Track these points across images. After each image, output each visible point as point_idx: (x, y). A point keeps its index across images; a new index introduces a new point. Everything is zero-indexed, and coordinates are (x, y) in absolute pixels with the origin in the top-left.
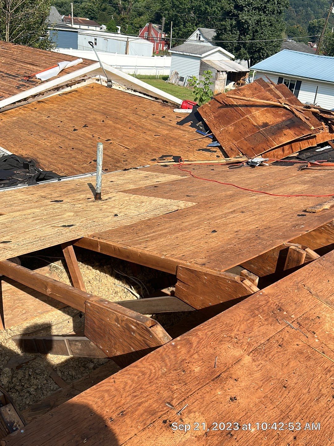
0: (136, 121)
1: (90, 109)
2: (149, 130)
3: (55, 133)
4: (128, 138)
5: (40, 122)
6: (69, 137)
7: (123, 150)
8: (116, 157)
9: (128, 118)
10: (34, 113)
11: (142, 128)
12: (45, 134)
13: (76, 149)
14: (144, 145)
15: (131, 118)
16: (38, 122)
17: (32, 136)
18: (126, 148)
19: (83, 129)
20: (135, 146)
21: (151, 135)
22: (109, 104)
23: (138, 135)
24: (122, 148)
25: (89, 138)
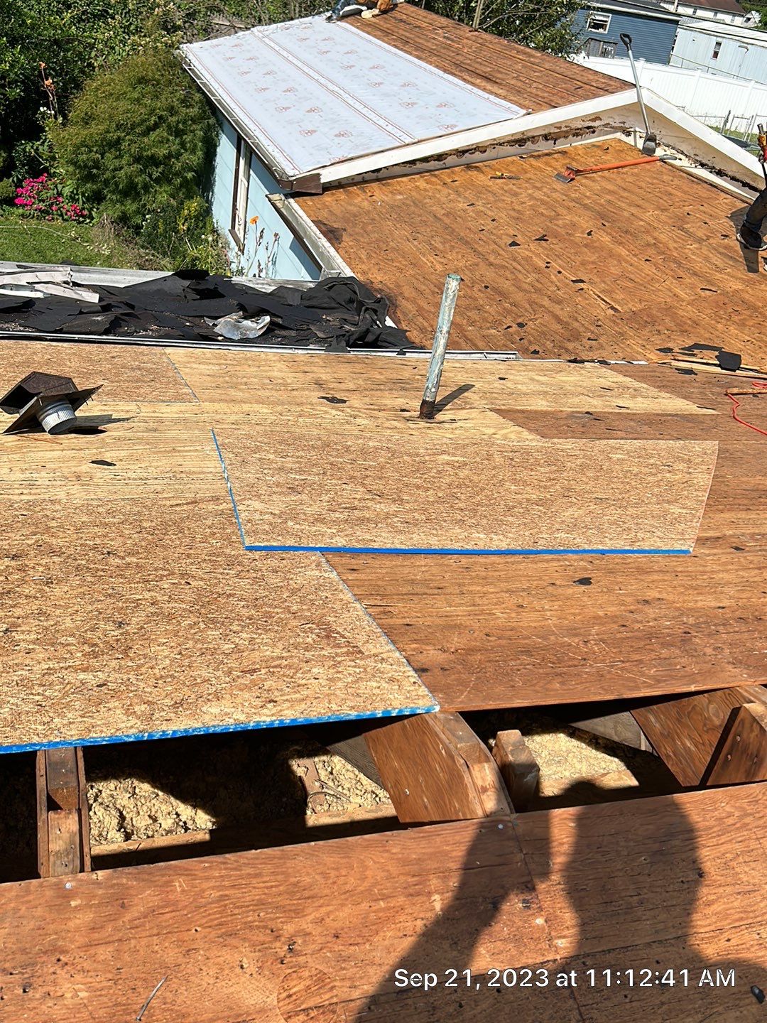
0: (672, 245)
1: (573, 200)
2: (695, 274)
3: (467, 243)
4: (630, 284)
5: (447, 215)
6: (492, 258)
7: (601, 311)
8: (576, 324)
9: (656, 234)
10: (445, 191)
11: (680, 265)
12: (443, 243)
13: (494, 289)
14: (659, 310)
15: (663, 237)
16: (443, 212)
17: (415, 243)
18: (612, 308)
19: (533, 246)
20: (637, 307)
21: (693, 287)
22: (626, 194)
23: (658, 281)
24: (603, 305)
25: (537, 270)
